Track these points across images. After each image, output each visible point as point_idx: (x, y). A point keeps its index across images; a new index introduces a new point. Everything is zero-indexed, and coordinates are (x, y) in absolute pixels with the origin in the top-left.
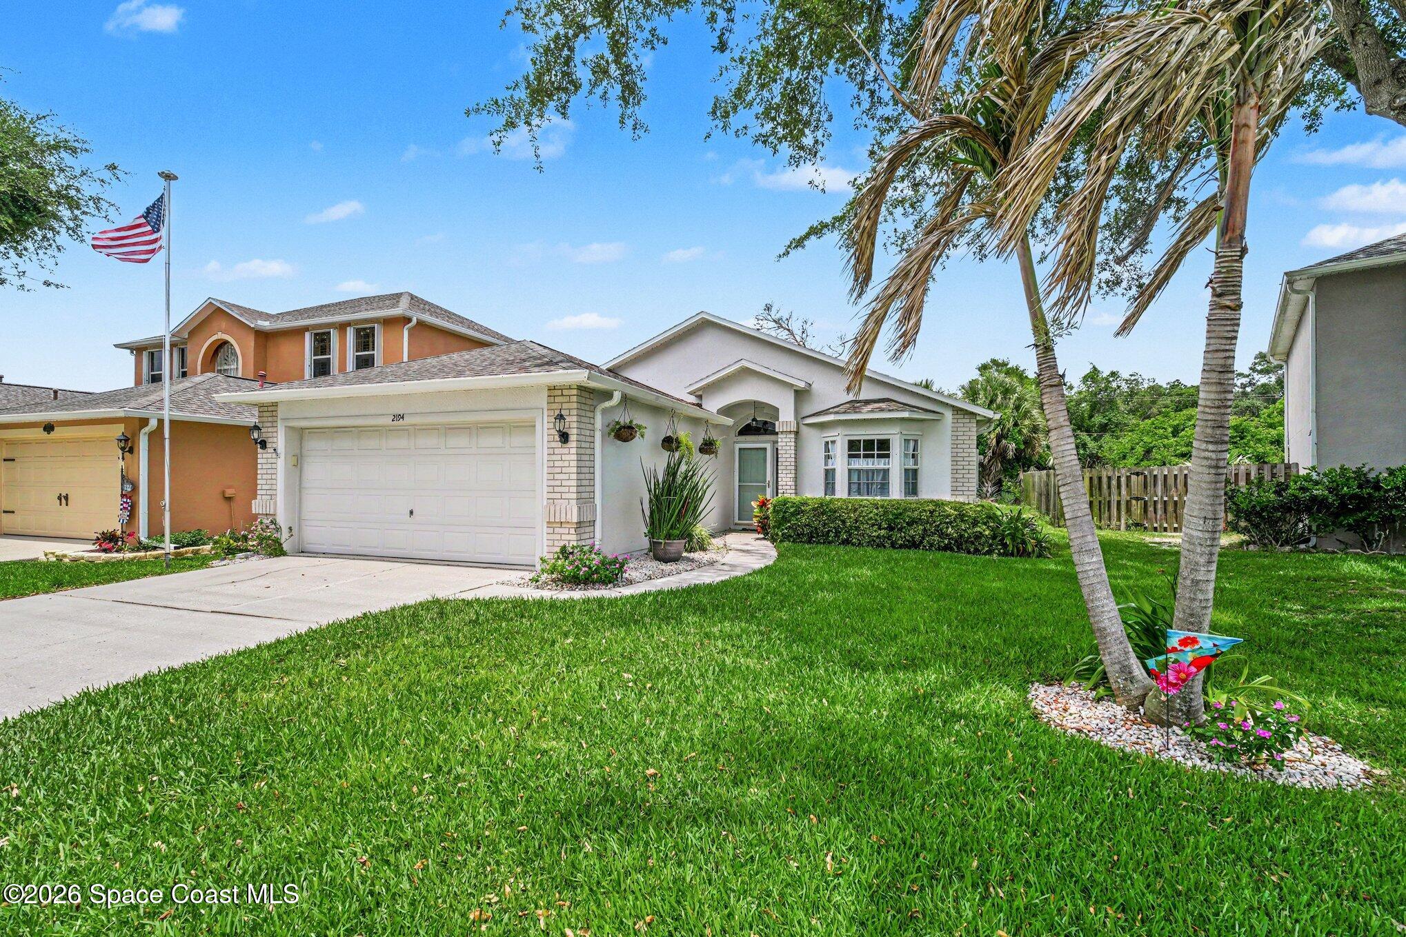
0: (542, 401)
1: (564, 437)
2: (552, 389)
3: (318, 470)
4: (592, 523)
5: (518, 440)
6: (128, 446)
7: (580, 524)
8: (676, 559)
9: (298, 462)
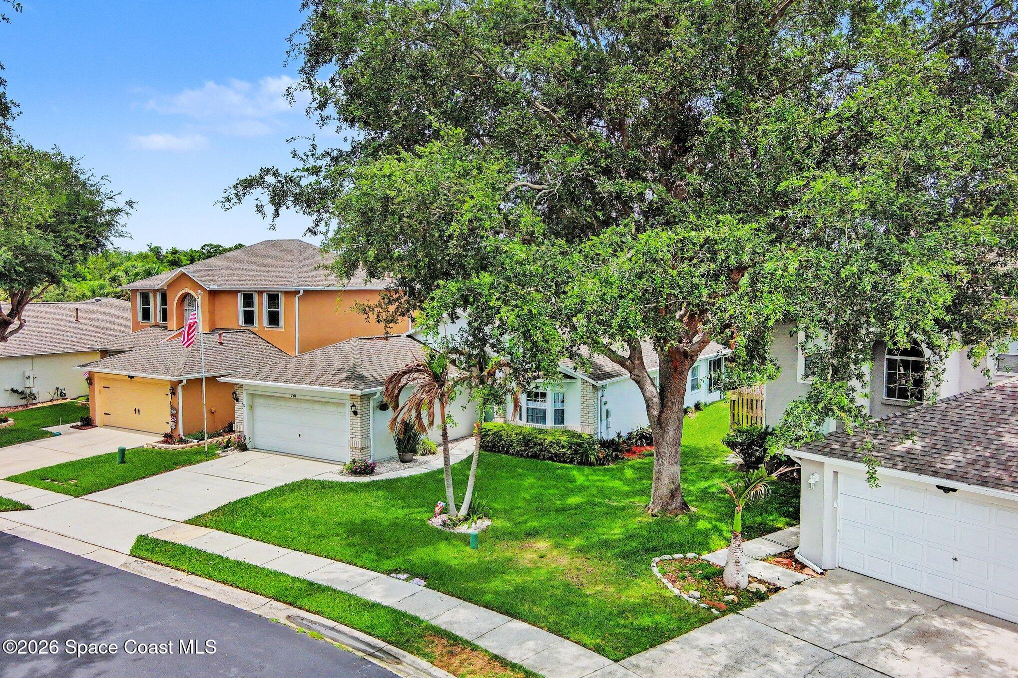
0: (348, 397)
1: (355, 413)
2: (351, 395)
3: (259, 412)
4: (369, 447)
5: (341, 409)
6: (174, 393)
7: (362, 449)
8: (410, 461)
9: (252, 407)
